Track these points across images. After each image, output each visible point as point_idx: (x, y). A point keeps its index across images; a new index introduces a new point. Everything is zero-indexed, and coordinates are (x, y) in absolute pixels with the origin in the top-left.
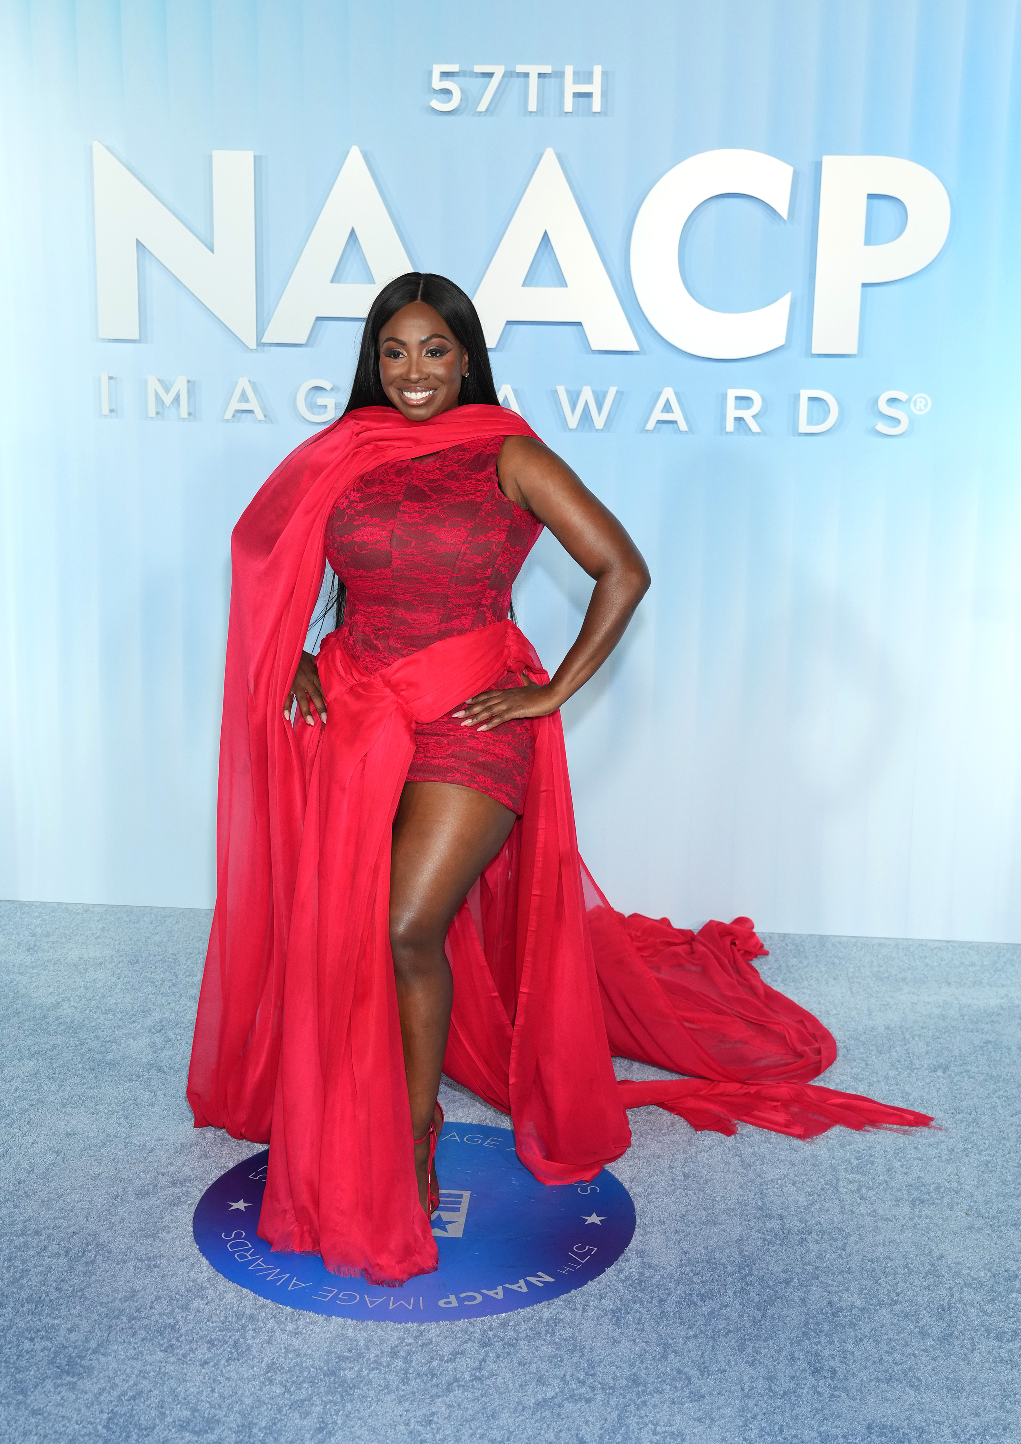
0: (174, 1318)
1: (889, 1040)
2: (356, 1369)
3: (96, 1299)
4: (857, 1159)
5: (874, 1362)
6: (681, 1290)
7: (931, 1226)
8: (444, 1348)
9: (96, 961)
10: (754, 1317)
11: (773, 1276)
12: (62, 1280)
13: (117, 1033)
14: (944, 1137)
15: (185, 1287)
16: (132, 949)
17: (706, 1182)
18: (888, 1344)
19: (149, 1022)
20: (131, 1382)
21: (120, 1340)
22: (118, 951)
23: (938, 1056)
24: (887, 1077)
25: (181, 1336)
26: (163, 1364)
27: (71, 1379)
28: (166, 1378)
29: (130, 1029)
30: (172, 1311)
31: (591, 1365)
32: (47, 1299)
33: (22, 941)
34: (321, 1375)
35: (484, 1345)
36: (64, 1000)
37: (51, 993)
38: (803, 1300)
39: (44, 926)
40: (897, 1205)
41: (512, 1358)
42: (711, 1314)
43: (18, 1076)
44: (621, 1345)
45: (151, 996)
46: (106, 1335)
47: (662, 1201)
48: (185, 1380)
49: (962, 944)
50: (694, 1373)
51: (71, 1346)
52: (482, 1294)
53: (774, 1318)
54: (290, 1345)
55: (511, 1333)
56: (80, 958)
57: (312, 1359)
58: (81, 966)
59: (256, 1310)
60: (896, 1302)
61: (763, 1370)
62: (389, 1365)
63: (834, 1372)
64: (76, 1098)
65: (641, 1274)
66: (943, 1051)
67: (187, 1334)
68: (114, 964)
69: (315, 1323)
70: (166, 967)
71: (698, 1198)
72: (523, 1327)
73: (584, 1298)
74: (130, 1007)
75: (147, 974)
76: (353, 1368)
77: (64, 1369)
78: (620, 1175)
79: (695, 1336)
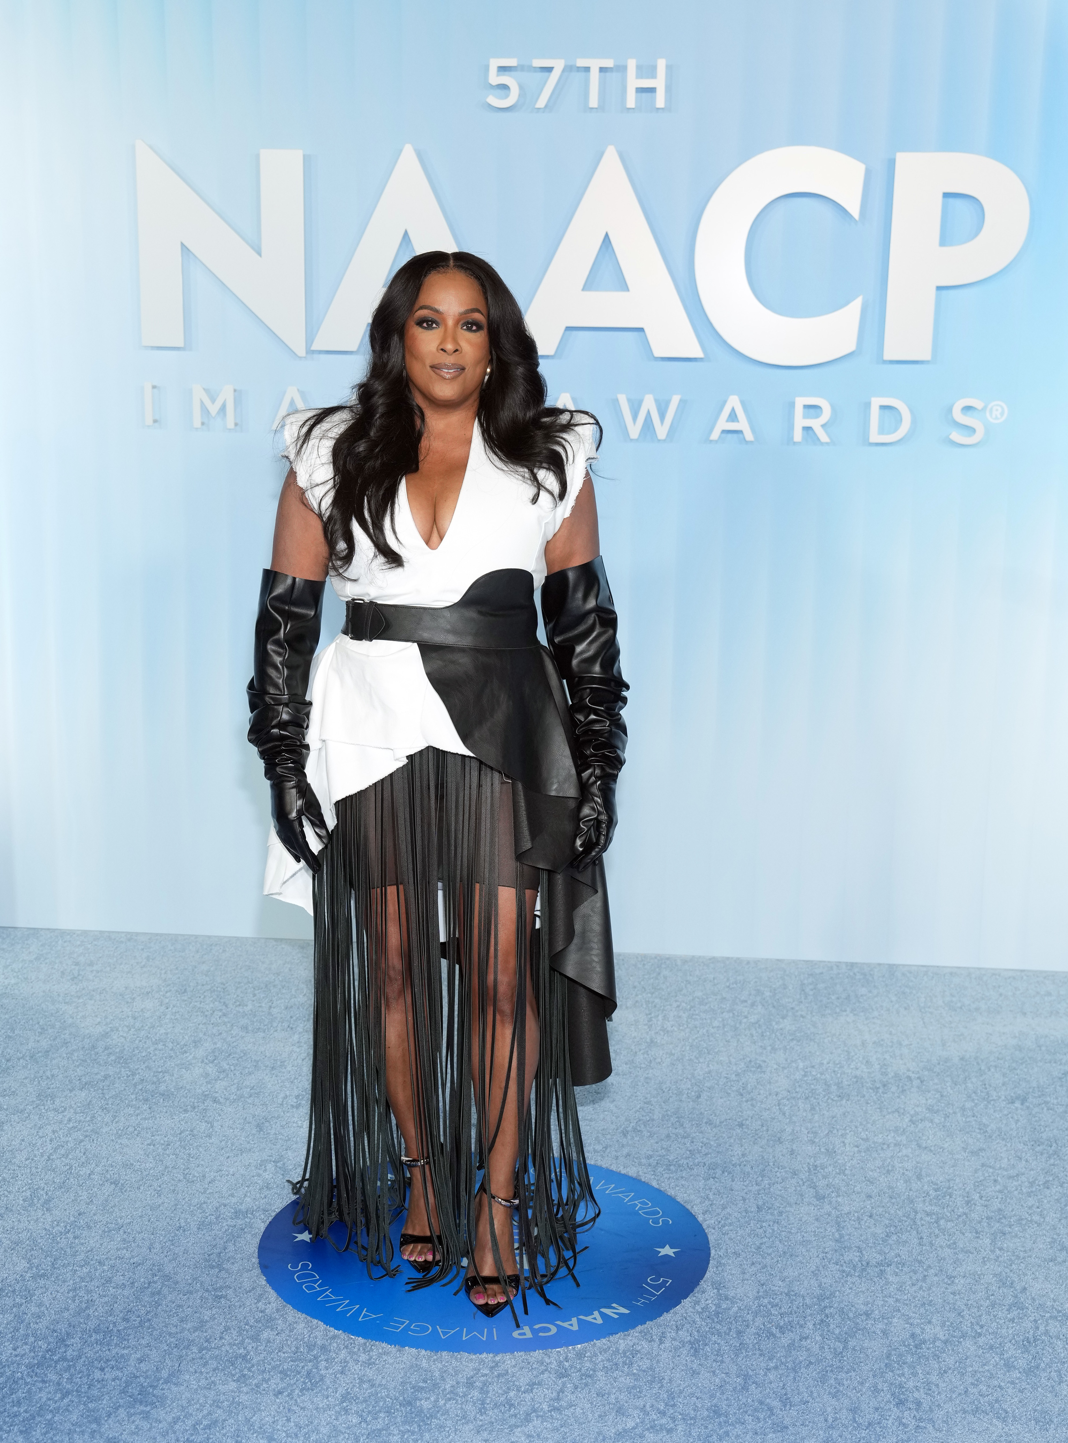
0: (244, 1348)
2: (432, 1399)
3: (164, 1329)
4: (936, 1190)
5: (960, 1394)
6: (759, 1321)
7: (1013, 1258)
8: (520, 1379)
9: (143, 991)
10: (835, 1349)
11: (853, 1309)
12: (128, 1311)
13: (169, 1063)
14: (1024, 1169)
15: (254, 1318)
16: (179, 978)
17: (781, 1213)
18: (973, 1376)
19: (201, 1053)
20: (205, 1412)
21: (191, 1369)
22: (165, 980)
23: (1015, 1087)
24: (963, 1109)
25: (253, 1366)
26: (237, 1394)
27: (145, 1408)
28: (241, 1407)
29: (182, 1059)
30: (243, 1341)
31: (671, 1395)
32: (115, 1330)
33: (66, 970)
34: (397, 1405)
35: (561, 1376)
36: (112, 1030)
37: (99, 1023)
38: (885, 1333)
39: (87, 955)
40: (978, 1237)
41: (590, 1389)
42: (791, 1346)
43: (71, 1107)
44: (701, 1376)
45: (201, 1026)
46: (177, 1365)
47: (737, 1233)
48: (259, 1410)
49: (1036, 974)
50: (776, 1404)
51: (142, 1376)
52: (557, 1326)
53: (855, 1350)
54: (364, 1375)
55: (588, 1364)
56: (126, 988)
57: (388, 1389)
58: (128, 996)
59: (327, 1341)
60: (980, 1335)
61: (846, 1402)
62: (465, 1395)
63: (919, 1404)
64: (131, 1129)
65: (718, 1306)
66: (1021, 1083)
67: (258, 1364)
68: (161, 993)
69: (388, 1353)
70: (215, 997)
71: (773, 1230)
72: (600, 1358)
73: (661, 1330)
74: (181, 1037)
75: (196, 1004)
76: (429, 1398)
77: (137, 1398)
78: (692, 1207)
79: (776, 1368)
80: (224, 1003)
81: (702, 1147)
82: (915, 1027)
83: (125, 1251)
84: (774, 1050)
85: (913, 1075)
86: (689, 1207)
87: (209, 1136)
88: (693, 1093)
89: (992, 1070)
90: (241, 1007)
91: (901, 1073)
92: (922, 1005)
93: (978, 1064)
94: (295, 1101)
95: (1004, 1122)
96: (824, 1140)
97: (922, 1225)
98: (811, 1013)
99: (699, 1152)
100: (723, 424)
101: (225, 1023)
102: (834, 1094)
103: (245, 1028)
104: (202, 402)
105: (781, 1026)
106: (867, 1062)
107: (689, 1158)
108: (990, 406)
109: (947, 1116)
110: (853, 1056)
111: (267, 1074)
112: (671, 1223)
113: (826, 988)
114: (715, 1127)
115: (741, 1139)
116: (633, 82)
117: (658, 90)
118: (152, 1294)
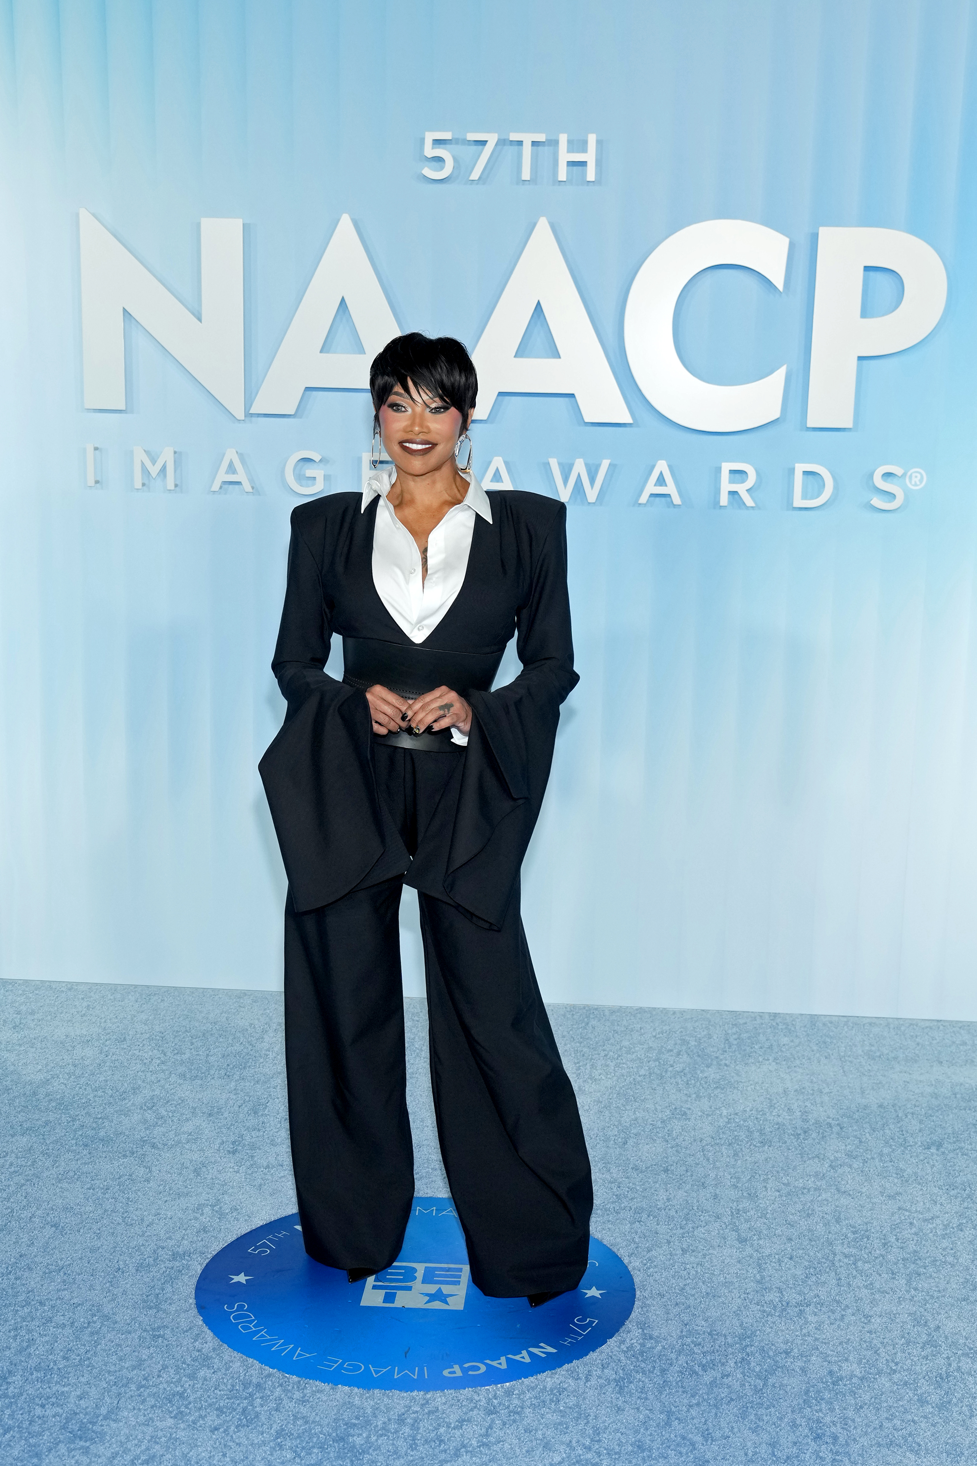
0: (182, 1386)
2: (364, 1435)
3: (104, 1368)
4: (854, 1233)
5: (875, 1428)
6: (682, 1359)
7: (927, 1298)
8: (450, 1416)
9: (83, 1039)
10: (755, 1386)
11: (773, 1347)
12: (68, 1350)
13: (108, 1110)
14: (939, 1212)
15: (191, 1357)
16: (118, 1027)
17: (704, 1256)
18: (888, 1411)
19: (139, 1099)
20: (143, 1447)
21: (130, 1406)
22: (105, 1029)
23: (931, 1133)
24: (881, 1154)
25: (190, 1403)
26: (174, 1430)
27: (84, 1444)
28: (178, 1443)
29: (121, 1105)
30: (180, 1379)
31: (597, 1431)
32: (56, 1368)
33: (8, 1018)
34: (330, 1441)
35: (490, 1413)
36: (53, 1078)
37: (40, 1070)
38: (803, 1370)
39: (28, 1004)
40: (894, 1278)
41: (518, 1425)
42: (713, 1383)
43: (12, 1152)
44: (625, 1412)
45: (140, 1073)
46: (116, 1402)
47: (661, 1275)
48: (196, 1446)
49: (952, 1023)
50: (698, 1439)
51: (82, 1413)
52: (486, 1365)
53: (775, 1387)
54: (298, 1412)
55: (516, 1402)
56: (67, 1036)
57: (321, 1425)
58: (68, 1044)
59: (262, 1379)
60: (895, 1371)
61: (766, 1437)
62: (396, 1432)
63: (835, 1438)
64: (71, 1174)
65: (643, 1345)
66: (937, 1129)
67: (195, 1401)
68: (102, 1042)
69: (321, 1391)
70: (154, 1045)
71: (697, 1272)
72: (528, 1395)
73: (587, 1368)
74: (120, 1084)
75: (135, 1052)
76: (361, 1435)
77: (77, 1434)
78: (619, 1250)
79: (698, 1404)
80: (163, 1051)
81: (628, 1192)
82: (835, 1075)
83: (65, 1292)
84: (699, 1097)
85: (833, 1122)
86: (615, 1250)
87: (148, 1181)
88: (620, 1139)
89: (909, 1117)
90: (179, 1055)
91: (821, 1120)
92: (842, 1054)
93: (896, 1111)
94: (232, 1146)
95: (920, 1167)
96: (746, 1185)
97: (841, 1267)
98: (735, 1062)
99: (626, 1197)
100: (651, 488)
101: (163, 1071)
102: (757, 1140)
103: (183, 1076)
104: (143, 463)
105: (705, 1075)
106: (789, 1109)
107: (615, 1202)
108: (909, 473)
109: (865, 1162)
110: (775, 1104)
111: (204, 1121)
112: (597, 1265)
113: (749, 1038)
114: (641, 1172)
115: (666, 1184)
116: (565, 156)
117: (588, 164)
118: (92, 1334)
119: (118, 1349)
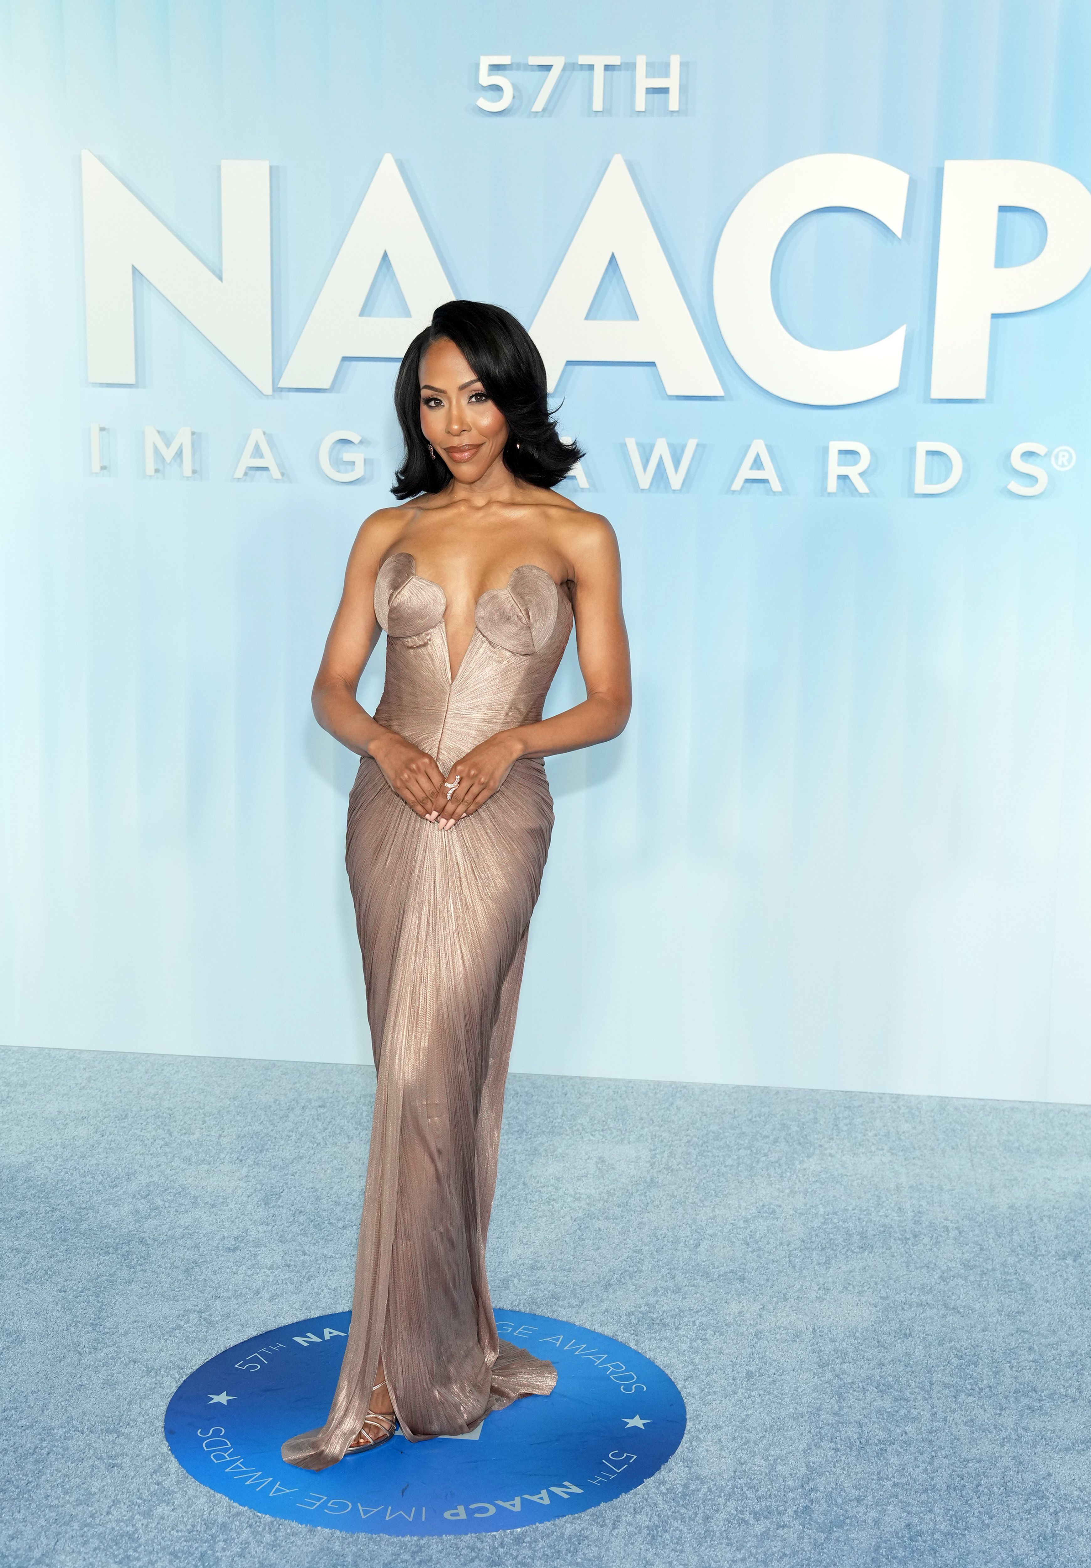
0: (133, 1526)
1: (1012, 1221)
3: (45, 1502)
6: (731, 1506)
9: (77, 1115)
10: (814, 1540)
13: (95, 1198)
15: (148, 1491)
16: (121, 1102)
19: (133, 1187)
21: (68, 1549)
22: (105, 1104)
23: (1070, 1240)
25: (140, 1545)
29: (111, 1194)
30: (132, 1518)
35: (494, 1564)
36: (36, 1160)
37: (23, 1151)
38: (876, 1522)
39: (21, 1075)
42: (764, 1535)
45: (138, 1156)
46: (53, 1543)
47: (718, 1400)
51: (12, 1555)
53: (838, 1541)
54: (266, 1559)
55: (526, 1551)
56: (60, 1112)
58: (60, 1122)
59: (229, 1518)
64: (41, 1273)
65: (686, 1487)
66: (1077, 1236)
67: (146, 1544)
68: (98, 1119)
69: (297, 1534)
70: (159, 1123)
72: (541, 1544)
73: (616, 1513)
74: (113, 1169)
75: (136, 1131)
78: (672, 1372)
79: (743, 1560)
80: (169, 1130)
82: (961, 1169)
83: (13, 1412)
84: (793, 1193)
85: (951, 1225)
86: (668, 1372)
88: (691, 1241)
89: (1044, 1220)
90: (187, 1135)
91: (937, 1222)
92: (973, 1144)
93: (1028, 1212)
94: (233, 1243)
98: (842, 1152)
100: (746, 472)
101: (166, 1154)
102: (856, 1245)
103: (188, 1160)
104: (155, 446)
105: (804, 1167)
106: (899, 1208)
110: (883, 1202)
111: (205, 1213)
112: (645, 1390)
113: (863, 1124)
114: (712, 1281)
115: (739, 1295)
116: (643, 82)
117: (671, 91)
118: (37, 1461)
119: (64, 1480)
